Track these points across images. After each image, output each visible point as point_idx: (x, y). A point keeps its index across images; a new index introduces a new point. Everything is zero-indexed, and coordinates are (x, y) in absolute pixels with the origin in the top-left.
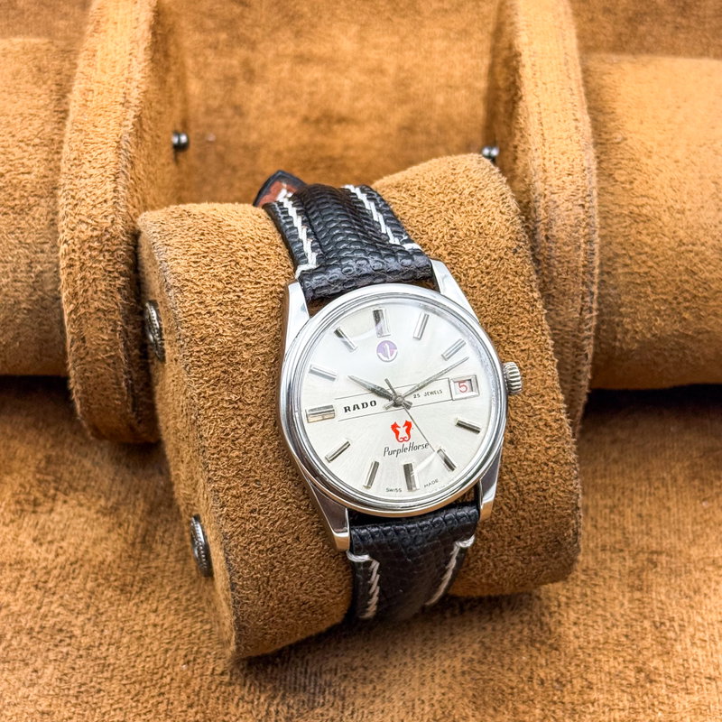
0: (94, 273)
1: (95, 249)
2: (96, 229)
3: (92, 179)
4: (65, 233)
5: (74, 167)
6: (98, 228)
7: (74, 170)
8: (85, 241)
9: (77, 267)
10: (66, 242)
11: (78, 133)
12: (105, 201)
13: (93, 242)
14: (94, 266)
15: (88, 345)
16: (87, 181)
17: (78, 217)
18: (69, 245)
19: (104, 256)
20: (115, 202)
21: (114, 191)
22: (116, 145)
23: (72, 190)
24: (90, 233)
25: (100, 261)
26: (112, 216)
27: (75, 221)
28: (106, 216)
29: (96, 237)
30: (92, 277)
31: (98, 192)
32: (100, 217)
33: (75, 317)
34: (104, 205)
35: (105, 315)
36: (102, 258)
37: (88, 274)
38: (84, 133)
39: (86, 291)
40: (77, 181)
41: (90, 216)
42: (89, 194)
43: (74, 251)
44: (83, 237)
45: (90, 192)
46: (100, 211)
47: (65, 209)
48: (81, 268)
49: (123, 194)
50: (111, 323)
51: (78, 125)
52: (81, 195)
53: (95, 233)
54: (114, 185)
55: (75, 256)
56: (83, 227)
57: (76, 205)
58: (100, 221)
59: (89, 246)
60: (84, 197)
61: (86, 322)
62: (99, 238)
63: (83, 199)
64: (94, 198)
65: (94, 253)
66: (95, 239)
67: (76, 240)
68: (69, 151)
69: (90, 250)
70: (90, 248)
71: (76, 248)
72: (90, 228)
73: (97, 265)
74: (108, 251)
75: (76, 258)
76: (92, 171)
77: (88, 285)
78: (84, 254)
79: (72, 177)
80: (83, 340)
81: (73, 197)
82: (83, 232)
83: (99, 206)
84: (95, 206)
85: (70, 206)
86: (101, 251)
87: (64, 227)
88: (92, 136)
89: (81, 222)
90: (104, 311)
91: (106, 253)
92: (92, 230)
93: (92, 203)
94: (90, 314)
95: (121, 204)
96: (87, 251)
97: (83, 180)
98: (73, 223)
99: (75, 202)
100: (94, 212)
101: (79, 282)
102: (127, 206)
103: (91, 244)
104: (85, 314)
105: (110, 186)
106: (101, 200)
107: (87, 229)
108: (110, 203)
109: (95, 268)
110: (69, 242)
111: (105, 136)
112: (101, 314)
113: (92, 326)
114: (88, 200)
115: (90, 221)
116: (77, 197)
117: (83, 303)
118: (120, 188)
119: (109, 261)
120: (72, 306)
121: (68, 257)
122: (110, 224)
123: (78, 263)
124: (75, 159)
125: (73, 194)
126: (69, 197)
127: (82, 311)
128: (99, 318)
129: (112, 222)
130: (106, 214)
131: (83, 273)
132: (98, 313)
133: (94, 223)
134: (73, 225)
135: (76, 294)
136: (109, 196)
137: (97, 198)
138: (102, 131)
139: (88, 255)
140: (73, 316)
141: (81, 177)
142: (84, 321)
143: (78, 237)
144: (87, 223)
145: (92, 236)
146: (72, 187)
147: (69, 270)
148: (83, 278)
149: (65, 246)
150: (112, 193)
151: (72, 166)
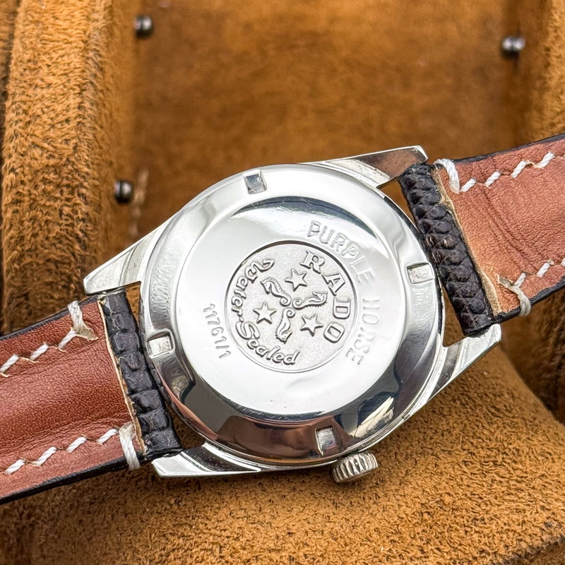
0: (47, 213)
1: (50, 182)
2: (53, 157)
3: (51, 90)
4: (13, 159)
5: (27, 72)
6: (57, 156)
7: (28, 74)
8: (38, 171)
9: (26, 205)
10: (13, 170)
11: (32, 26)
12: (67, 121)
13: (49, 173)
14: (48, 204)
15: (31, 303)
16: (44, 92)
17: (30, 140)
18: (17, 174)
19: (62, 192)
20: (79, 123)
21: (79, 108)
22: (82, 45)
23: (24, 103)
24: (45, 161)
25: (56, 199)
26: (74, 141)
27: (27, 144)
28: (66, 140)
29: (53, 166)
30: (45, 218)
31: (59, 108)
32: (60, 140)
33: (17, 267)
34: (66, 125)
35: (57, 267)
36: (58, 195)
37: (40, 214)
38: (41, 25)
39: (35, 235)
40: (30, 92)
41: (46, 139)
42: (45, 110)
43: (22, 182)
44: (36, 165)
45: (48, 107)
46: (59, 133)
47: (14, 127)
48: (30, 205)
49: (90, 112)
50: (63, 277)
51: (33, 14)
52: (36, 110)
53: (52, 162)
54: (78, 100)
55: (24, 189)
56: (37, 152)
57: (29, 122)
58: (58, 145)
59: (44, 178)
60: (39, 112)
61: (32, 274)
62: (57, 169)
63: (38, 116)
64: (53, 115)
65: (50, 188)
66: (52, 169)
67: (27, 168)
68: (21, 49)
69: (45, 184)
70: (44, 181)
71: (25, 179)
72: (45, 155)
73: (51, 203)
74: (68, 186)
75: (25, 193)
76: (51, 79)
77: (38, 228)
78: (36, 187)
79: (25, 85)
80: (26, 296)
81: (25, 112)
82: (36, 159)
83: (59, 126)
84: (53, 126)
85: (21, 124)
86: (58, 186)
87: (12, 150)
88: (51, 30)
89: (35, 145)
90: (56, 262)
91: (65, 189)
92: (48, 158)
93: (50, 121)
94: (38, 264)
95: (88, 125)
96: (40, 183)
97: (39, 90)
98: (23, 146)
99: (28, 119)
100: (52, 134)
101: (26, 224)
102: (94, 129)
103: (46, 176)
104: (31, 264)
105: (73, 101)
106: (61, 118)
107: (42, 155)
108: (73, 124)
109: (50, 206)
110: (18, 171)
111: (69, 31)
112: (52, 266)
113: (39, 280)
114: (45, 118)
115: (45, 145)
116: (30, 113)
117: (30, 250)
118: (87, 104)
119: (68, 200)
120: (15, 252)
121: (14, 191)
122: (71, 151)
123: (27, 199)
124: (29, 61)
125: (25, 107)
126: (20, 111)
127: (28, 260)
128: (49, 270)
129: (75, 148)
130: (67, 137)
131: (33, 213)
132: (49, 264)
133: (51, 148)
134: (24, 149)
135: (22, 238)
136: (72, 114)
137: (57, 115)
138: (65, 25)
139: (40, 190)
140: (16, 266)
141: (37, 86)
142: (29, 273)
143: (29, 166)
144: (42, 148)
145: (47, 166)
146: (24, 98)
147: (16, 207)
148: (33, 219)
149: (12, 175)
150: (76, 110)
151: (25, 70)
